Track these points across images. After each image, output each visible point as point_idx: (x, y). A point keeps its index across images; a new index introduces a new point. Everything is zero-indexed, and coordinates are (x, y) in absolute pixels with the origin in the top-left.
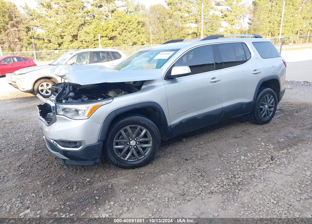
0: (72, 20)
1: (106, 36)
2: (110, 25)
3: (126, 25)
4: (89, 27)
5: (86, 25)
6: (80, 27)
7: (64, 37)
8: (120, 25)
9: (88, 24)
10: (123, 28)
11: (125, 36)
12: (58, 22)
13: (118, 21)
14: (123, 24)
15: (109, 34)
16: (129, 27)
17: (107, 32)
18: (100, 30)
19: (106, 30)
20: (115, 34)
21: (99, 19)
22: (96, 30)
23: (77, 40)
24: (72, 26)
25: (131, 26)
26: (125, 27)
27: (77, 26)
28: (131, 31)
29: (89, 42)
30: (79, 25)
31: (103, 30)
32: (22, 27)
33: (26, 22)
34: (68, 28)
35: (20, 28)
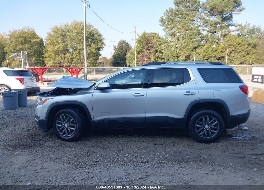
0: (187, 44)
1: (215, 57)
2: (219, 47)
3: (235, 47)
4: (201, 49)
5: (199, 47)
6: (193, 49)
7: (180, 57)
8: (229, 47)
9: (201, 46)
10: (231, 49)
11: (233, 56)
12: (177, 46)
13: (228, 43)
14: (233, 46)
15: (217, 55)
16: (238, 49)
17: (216, 53)
18: (209, 52)
19: (215, 52)
20: (223, 55)
21: (211, 43)
22: (206, 51)
23: (189, 59)
24: (187, 49)
25: (241, 48)
26: (233, 49)
27: (191, 48)
28: (240, 52)
29: (198, 61)
30: (192, 48)
31: (212, 51)
32: (152, 50)
33: (156, 46)
34: (184, 50)
35: (151, 51)
